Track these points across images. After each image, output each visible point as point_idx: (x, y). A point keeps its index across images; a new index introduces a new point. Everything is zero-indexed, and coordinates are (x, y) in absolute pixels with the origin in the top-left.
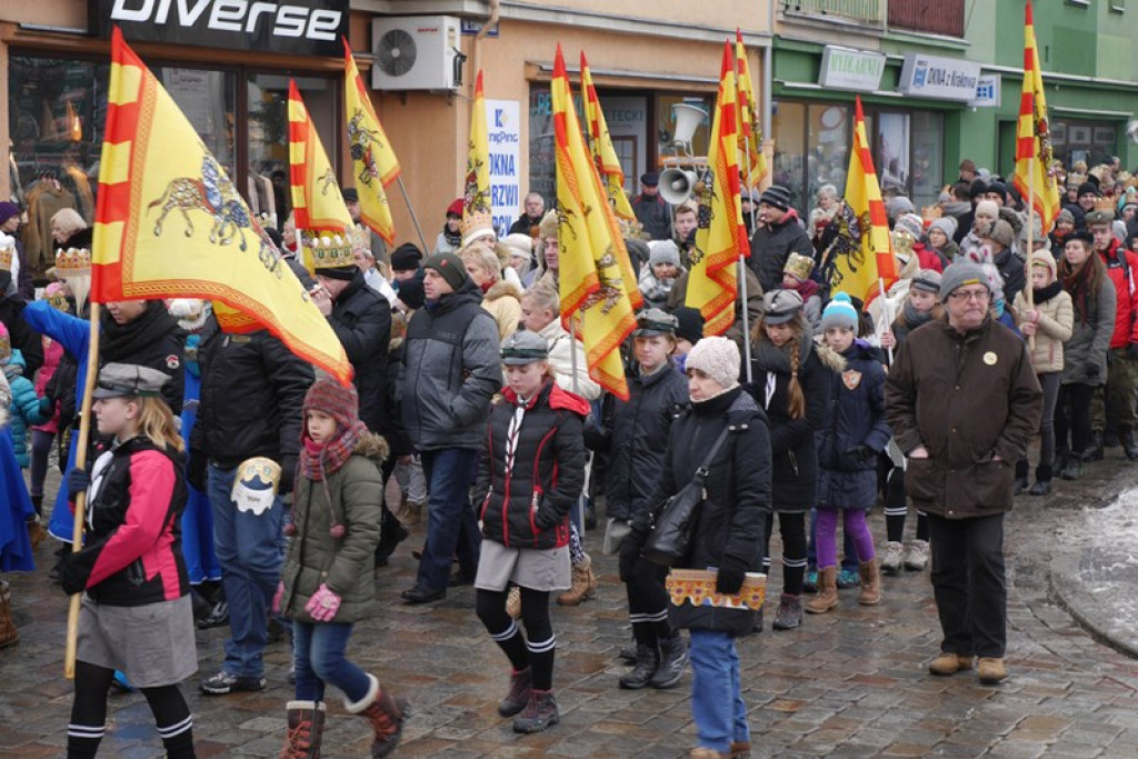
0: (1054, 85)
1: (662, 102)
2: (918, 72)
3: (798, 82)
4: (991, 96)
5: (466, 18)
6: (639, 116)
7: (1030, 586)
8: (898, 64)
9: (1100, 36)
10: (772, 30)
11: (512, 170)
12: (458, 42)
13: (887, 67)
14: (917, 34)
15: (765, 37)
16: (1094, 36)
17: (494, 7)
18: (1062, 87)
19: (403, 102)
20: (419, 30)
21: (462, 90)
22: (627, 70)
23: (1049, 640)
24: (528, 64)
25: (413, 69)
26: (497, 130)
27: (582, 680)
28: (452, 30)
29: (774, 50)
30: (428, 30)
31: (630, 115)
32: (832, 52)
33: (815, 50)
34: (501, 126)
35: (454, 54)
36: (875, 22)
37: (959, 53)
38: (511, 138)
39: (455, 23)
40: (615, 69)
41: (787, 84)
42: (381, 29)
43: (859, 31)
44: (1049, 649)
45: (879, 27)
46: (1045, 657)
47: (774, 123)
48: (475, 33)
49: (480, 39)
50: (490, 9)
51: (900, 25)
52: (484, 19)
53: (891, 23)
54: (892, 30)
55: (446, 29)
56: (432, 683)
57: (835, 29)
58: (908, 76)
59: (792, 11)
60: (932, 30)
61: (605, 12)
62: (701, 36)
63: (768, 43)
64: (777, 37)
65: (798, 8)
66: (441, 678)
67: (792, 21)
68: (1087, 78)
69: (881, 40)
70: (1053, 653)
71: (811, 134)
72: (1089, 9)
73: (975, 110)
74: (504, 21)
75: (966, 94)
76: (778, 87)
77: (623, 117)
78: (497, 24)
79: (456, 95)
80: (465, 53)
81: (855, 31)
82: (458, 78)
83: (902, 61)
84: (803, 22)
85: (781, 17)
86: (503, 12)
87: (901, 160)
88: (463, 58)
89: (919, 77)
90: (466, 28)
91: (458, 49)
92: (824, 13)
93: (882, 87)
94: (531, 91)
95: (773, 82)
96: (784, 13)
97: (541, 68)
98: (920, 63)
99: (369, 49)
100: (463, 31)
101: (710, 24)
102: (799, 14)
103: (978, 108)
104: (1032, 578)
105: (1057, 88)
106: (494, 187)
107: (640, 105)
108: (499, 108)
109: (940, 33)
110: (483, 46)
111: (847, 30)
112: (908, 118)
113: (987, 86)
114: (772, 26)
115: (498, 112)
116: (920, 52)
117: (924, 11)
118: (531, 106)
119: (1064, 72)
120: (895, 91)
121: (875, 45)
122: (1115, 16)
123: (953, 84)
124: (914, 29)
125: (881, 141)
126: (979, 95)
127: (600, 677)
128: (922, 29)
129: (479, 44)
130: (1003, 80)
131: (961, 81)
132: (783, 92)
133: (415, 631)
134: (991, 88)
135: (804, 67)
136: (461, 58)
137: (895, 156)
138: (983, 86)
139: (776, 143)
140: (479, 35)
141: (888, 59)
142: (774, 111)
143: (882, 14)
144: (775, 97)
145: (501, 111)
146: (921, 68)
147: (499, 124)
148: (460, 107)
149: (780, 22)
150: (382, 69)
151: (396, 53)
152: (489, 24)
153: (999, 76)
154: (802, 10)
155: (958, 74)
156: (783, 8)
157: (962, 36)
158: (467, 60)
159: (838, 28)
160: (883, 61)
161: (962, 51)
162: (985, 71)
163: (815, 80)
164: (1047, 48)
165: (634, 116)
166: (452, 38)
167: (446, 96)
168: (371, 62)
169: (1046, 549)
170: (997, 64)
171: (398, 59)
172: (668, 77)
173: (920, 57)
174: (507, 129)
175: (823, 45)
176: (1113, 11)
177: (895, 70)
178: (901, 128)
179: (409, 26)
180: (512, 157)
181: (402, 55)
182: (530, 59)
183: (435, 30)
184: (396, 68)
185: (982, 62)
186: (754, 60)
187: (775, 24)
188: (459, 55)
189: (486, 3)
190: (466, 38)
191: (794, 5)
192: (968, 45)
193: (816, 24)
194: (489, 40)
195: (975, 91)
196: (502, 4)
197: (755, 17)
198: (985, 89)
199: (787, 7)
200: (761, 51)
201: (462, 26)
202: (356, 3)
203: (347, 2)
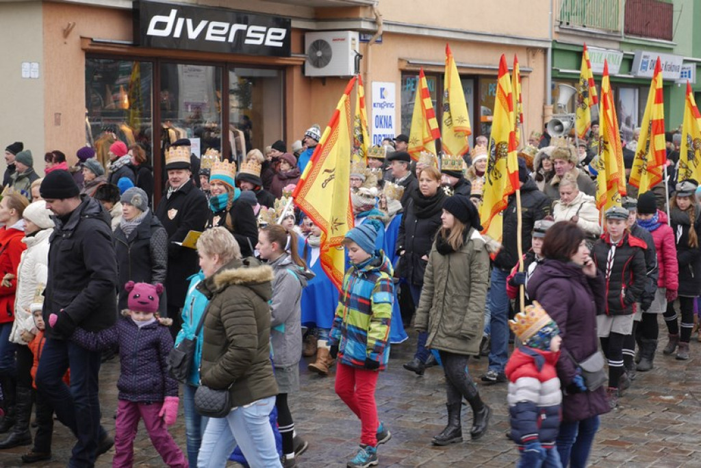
1: (483, 83)
2: (643, 62)
3: (568, 69)
4: (689, 77)
5: (362, 32)
6: (469, 91)
8: (631, 57)
10: (552, 37)
11: (390, 125)
12: (358, 47)
13: (624, 59)
14: (642, 38)
15: (549, 41)
17: (379, 25)
19: (324, 84)
20: (334, 40)
21: (360, 76)
22: (462, 63)
24: (400, 60)
25: (330, 64)
26: (381, 101)
28: (353, 39)
29: (553, 50)
30: (339, 40)
32: (589, 50)
33: (579, 49)
34: (384, 98)
35: (355, 54)
36: (616, 32)
37: (670, 50)
38: (391, 105)
39: (355, 35)
41: (561, 71)
42: (310, 39)
43: (606, 38)
45: (619, 35)
47: (553, 95)
48: (368, 41)
49: (371, 45)
50: (377, 26)
51: (632, 33)
52: (373, 33)
53: (626, 32)
54: (627, 36)
55: (350, 39)
56: (343, 443)
57: (592, 36)
58: (637, 65)
59: (564, 26)
60: (652, 36)
61: (448, 27)
62: (507, 41)
63: (549, 46)
64: (555, 42)
65: (568, 24)
66: (348, 441)
67: (565, 31)
69: (621, 43)
73: (679, 85)
74: (386, 34)
75: (674, 76)
76: (555, 73)
78: (382, 36)
79: (356, 79)
80: (361, 54)
81: (604, 37)
82: (357, 69)
83: (633, 56)
84: (571, 32)
85: (557, 29)
86: (386, 28)
87: (633, 117)
88: (361, 56)
89: (644, 65)
90: (362, 38)
91: (358, 51)
92: (584, 26)
93: (620, 72)
94: (402, 77)
95: (553, 70)
96: (559, 27)
97: (408, 62)
98: (645, 57)
99: (303, 51)
100: (360, 40)
101: (513, 34)
102: (568, 27)
103: (682, 84)
106: (380, 135)
107: (470, 85)
108: (382, 87)
109: (657, 38)
110: (373, 49)
111: (599, 37)
112: (637, 91)
113: (687, 71)
114: (551, 35)
115: (382, 90)
116: (644, 50)
117: (647, 25)
118: (402, 84)
120: (629, 74)
121: (617, 46)
123: (666, 70)
124: (641, 36)
125: (620, 105)
126: (682, 76)
128: (646, 36)
129: (370, 48)
130: (697, 67)
131: (671, 68)
132: (558, 76)
133: (332, 411)
134: (689, 72)
135: (572, 60)
136: (359, 57)
137: (629, 114)
138: (684, 71)
139: (554, 106)
140: (370, 42)
141: (625, 54)
142: (553, 87)
143: (621, 26)
144: (554, 78)
145: (384, 89)
146: (646, 60)
147: (382, 97)
149: (557, 33)
150: (311, 64)
151: (319, 54)
152: (376, 36)
153: (695, 64)
154: (570, 25)
155: (669, 63)
156: (558, 23)
157: (671, 40)
158: (363, 58)
159: (593, 36)
160: (621, 56)
161: (671, 49)
162: (685, 61)
163: (578, 68)
165: (467, 91)
166: (354, 44)
167: (347, 79)
168: (304, 59)
170: (693, 57)
171: (320, 57)
172: (487, 67)
173: (645, 53)
174: (388, 100)
175: (584, 47)
177: (629, 61)
178: (632, 97)
180: (390, 117)
181: (323, 55)
182: (402, 57)
183: (343, 40)
184: (320, 63)
185: (684, 56)
186: (540, 56)
187: (554, 33)
188: (358, 55)
189: (375, 22)
190: (362, 44)
191: (565, 21)
192: (675, 45)
193: (579, 34)
194: (377, 45)
195: (679, 74)
196: (384, 23)
197: (542, 30)
198: (686, 73)
199: (561, 23)
200: (545, 50)
201: (360, 37)
202: (295, 24)
203: (290, 23)
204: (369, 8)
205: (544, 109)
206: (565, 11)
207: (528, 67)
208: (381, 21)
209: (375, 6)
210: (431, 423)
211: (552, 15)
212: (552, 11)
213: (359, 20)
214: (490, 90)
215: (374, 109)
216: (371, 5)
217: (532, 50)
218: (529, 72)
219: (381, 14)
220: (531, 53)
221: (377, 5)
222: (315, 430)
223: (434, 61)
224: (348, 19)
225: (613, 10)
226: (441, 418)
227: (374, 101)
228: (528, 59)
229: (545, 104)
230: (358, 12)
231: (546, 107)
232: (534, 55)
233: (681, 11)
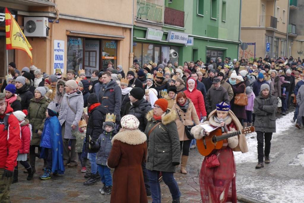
0: (207, 40)
1: (104, 42)
2: (172, 36)
3: (140, 38)
4: (191, 43)
5: (50, 18)
6: (97, 45)
7: (193, 173)
8: (167, 34)
9: (219, 28)
10: (133, 23)
11: (62, 59)
12: (48, 24)
13: (164, 34)
14: (171, 26)
15: (132, 25)
16: (218, 28)
17: (57, 15)
18: (209, 41)
19: (32, 40)
20: (37, 21)
21: (48, 37)
22: (94, 33)
23: (197, 187)
24: (67, 31)
25: (34, 32)
26: (58, 48)
27: (71, 199)
28: (46, 21)
29: (134, 29)
30: (39, 21)
31: (95, 45)
32: (149, 30)
33: (145, 29)
34: (59, 47)
35: (46, 27)
36: (161, 22)
37: (183, 31)
38: (62, 50)
39: (47, 19)
40: (91, 33)
41: (137, 38)
42: (26, 20)
43: (156, 25)
44: (196, 190)
45: (162, 24)
46: (196, 192)
47: (134, 48)
48: (52, 22)
49: (54, 24)
50: (56, 16)
51: (167, 24)
52: (55, 18)
53: (165, 23)
54: (165, 25)
55: (44, 21)
56: (30, 200)
57: (150, 24)
58: (169, 37)
59: (139, 19)
60: (176, 25)
61: (88, 17)
62: (114, 25)
63: (132, 27)
64: (134, 26)
65: (140, 18)
66: (32, 198)
67: (139, 21)
68: (216, 39)
69: (162, 27)
70: (198, 191)
71: (143, 51)
72: (217, 21)
73: (187, 46)
74: (60, 19)
75: (184, 42)
76: (135, 39)
77: (93, 46)
78: (59, 20)
79: (47, 38)
80: (49, 27)
81: (155, 25)
82: (47, 34)
83: (168, 33)
84: (142, 22)
85: (136, 20)
86: (60, 17)
87: (167, 59)
88: (49, 28)
89: (172, 37)
90: (50, 20)
91: (48, 26)
92: (147, 20)
93: (162, 40)
94: (68, 38)
95: (133, 38)
96: (137, 19)
97: (70, 32)
98: (172, 34)
99: (23, 25)
100: (49, 21)
101: (117, 21)
102: (140, 20)
103: (188, 46)
104: (194, 171)
105: (208, 41)
106: (57, 64)
107: (98, 43)
108: (59, 42)
109: (178, 26)
110: (54, 26)
111: (153, 24)
112: (169, 48)
113: (190, 40)
114: (133, 22)
115: (59, 44)
116: (173, 31)
117: (174, 20)
118: (68, 41)
119: (210, 37)
120: (166, 41)
121: (161, 28)
122: (223, 23)
123: (181, 39)
124: (171, 25)
125: (162, 54)
126: (188, 42)
127: (77, 198)
128: (173, 25)
129: (53, 25)
130: (194, 39)
131: (183, 39)
132: (136, 40)
133: (27, 185)
134: (191, 41)
135: (142, 34)
136: (48, 29)
137: (166, 58)
138: (189, 40)
139: (134, 53)
140: (53, 23)
141: (164, 32)
142: (134, 46)
143: (163, 20)
144: (134, 41)
145: (59, 43)
146: (173, 35)
147: (58, 47)
148: (48, 42)
149: (136, 22)
150: (26, 31)
151: (30, 27)
152: (56, 20)
153: (193, 37)
154: (142, 19)
155: (182, 37)
156: (136, 18)
157: (183, 27)
158: (50, 29)
159: (151, 24)
160: (163, 33)
161: (184, 31)
162: (189, 36)
163: (145, 37)
164: (206, 31)
165: (96, 45)
166: (46, 23)
167: (44, 39)
168: (23, 29)
169: (198, 163)
170: (193, 34)
171: (31, 28)
172: (105, 35)
173: (172, 32)
174: (61, 48)
175: (147, 28)
176: (223, 22)
177: (166, 35)
178: (167, 51)
179: (34, 19)
180: (62, 56)
181: (32, 27)
182: (67, 29)
183: (41, 21)
184: (30, 31)
185: (188, 34)
186: (128, 31)
187: (134, 22)
188: (48, 28)
189: (55, 14)
190: (50, 23)
191: (139, 17)
192: (185, 29)
193: (145, 23)
194: (56, 24)
195: (187, 41)
196: (60, 14)
197: (129, 20)
198: (189, 41)
199: (138, 18)
200: (130, 29)
201: (49, 20)
202: (19, 13)
203: (17, 12)
204: (53, 7)
205: (129, 54)
206: (139, 13)
207: (123, 36)
208: (58, 13)
209: (56, 7)
210: (71, 190)
211: (133, 14)
212: (133, 12)
213: (49, 12)
214: (106, 45)
215: (55, 52)
216: (54, 6)
217: (125, 29)
218: (124, 38)
219: (58, 10)
220: (124, 30)
221: (57, 6)
222: (18, 194)
223: (82, 32)
224: (44, 12)
225: (160, 13)
226: (76, 188)
227: (55, 48)
228: (123, 33)
229: (130, 52)
230: (48, 9)
231: (130, 53)
232: (125, 31)
233: (188, 15)
